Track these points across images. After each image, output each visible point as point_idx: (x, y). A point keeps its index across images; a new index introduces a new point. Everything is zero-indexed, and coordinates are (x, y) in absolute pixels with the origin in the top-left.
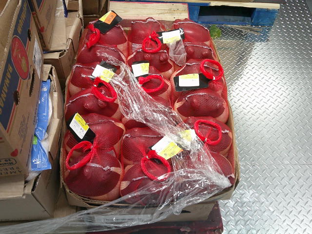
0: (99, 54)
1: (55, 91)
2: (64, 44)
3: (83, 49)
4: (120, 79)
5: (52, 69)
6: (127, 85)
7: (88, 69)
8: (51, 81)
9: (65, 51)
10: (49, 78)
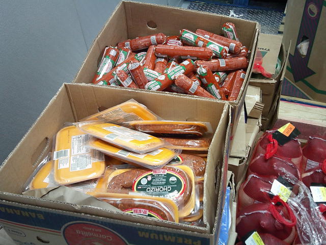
0: (276, 168)
1: (234, 201)
2: (243, 151)
3: (258, 158)
4: (299, 201)
5: (232, 175)
6: (305, 209)
7: (265, 181)
8: (231, 189)
9: (244, 159)
10: (229, 185)
